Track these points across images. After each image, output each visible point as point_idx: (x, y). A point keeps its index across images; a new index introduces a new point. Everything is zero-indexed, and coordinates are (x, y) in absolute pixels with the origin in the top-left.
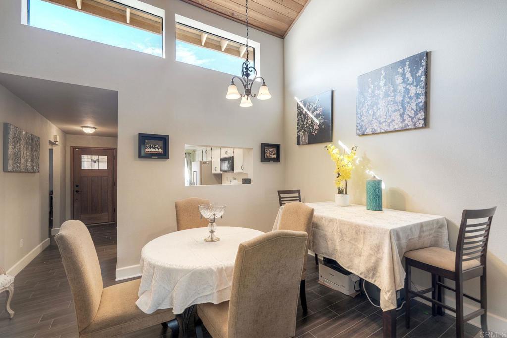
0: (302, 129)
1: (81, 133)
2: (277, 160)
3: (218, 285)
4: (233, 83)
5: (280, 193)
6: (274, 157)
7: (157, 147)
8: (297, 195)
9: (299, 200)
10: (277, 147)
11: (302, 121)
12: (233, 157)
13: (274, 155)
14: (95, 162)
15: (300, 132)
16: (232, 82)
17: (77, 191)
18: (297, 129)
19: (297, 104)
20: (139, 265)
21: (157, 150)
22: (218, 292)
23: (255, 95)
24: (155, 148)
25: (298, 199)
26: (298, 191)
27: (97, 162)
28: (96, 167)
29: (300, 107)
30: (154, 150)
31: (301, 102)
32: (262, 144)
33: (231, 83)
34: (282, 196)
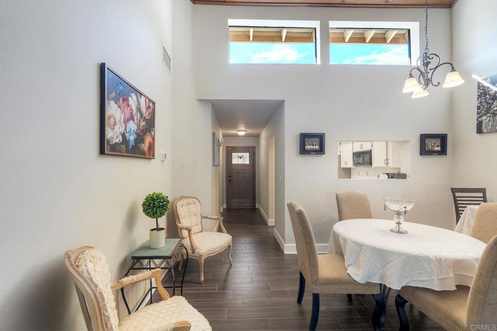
0: (488, 113)
1: (236, 136)
2: (443, 151)
3: (438, 273)
4: (411, 76)
5: (454, 191)
6: (439, 149)
7: (315, 144)
8: (481, 195)
9: (485, 201)
10: (443, 138)
11: (488, 103)
12: (371, 151)
13: (437, 146)
14: (241, 158)
15: (484, 118)
16: (411, 74)
17: (230, 181)
18: (478, 113)
19: (479, 83)
20: (328, 244)
21: (315, 147)
22: (438, 280)
23: (439, 83)
24: (313, 145)
25: (482, 199)
26: (483, 191)
27: (242, 158)
28: (241, 162)
29: (483, 87)
30: (312, 147)
31: (486, 80)
32: (421, 135)
33: (409, 76)
34: (457, 194)
